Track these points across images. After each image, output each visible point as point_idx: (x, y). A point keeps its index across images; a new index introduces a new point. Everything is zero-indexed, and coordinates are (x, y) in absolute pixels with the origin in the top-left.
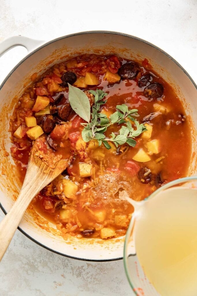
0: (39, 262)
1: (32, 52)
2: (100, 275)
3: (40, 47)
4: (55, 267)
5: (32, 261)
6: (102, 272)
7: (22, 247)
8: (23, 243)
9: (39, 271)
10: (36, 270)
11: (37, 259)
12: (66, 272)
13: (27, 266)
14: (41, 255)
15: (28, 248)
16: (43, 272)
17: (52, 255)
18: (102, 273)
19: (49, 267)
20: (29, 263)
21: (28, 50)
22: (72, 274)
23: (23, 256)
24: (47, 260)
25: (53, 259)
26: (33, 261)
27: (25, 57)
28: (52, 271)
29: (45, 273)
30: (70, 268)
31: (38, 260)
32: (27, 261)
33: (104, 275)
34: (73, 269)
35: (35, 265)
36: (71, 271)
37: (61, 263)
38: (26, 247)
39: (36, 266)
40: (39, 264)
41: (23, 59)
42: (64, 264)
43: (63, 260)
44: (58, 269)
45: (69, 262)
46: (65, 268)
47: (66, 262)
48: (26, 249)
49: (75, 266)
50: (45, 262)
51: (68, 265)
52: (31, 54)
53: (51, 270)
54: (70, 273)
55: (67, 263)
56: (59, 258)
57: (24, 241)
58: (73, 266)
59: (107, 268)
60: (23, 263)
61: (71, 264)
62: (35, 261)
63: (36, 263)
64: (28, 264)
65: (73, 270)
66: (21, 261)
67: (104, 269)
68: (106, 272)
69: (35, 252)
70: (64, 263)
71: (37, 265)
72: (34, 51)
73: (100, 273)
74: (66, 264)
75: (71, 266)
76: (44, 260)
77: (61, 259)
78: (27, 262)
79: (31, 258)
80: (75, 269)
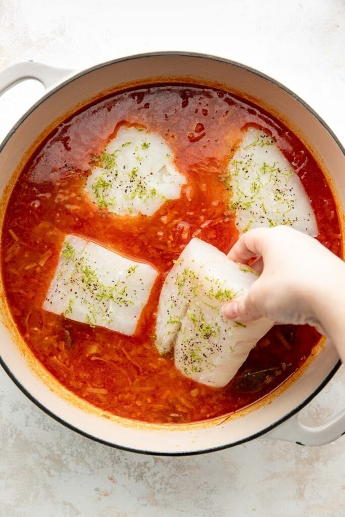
0: (69, 454)
1: (53, 90)
2: (177, 478)
3: (66, 82)
4: (97, 463)
5: (57, 452)
6: (179, 472)
7: (39, 427)
8: (41, 421)
9: (70, 471)
10: (64, 469)
11: (65, 449)
12: (118, 472)
13: (48, 462)
14: (72, 442)
15: (50, 430)
16: (77, 473)
18: (180, 475)
19: (86, 463)
20: (52, 456)
21: (46, 87)
22: (127, 475)
23: (41, 444)
24: (83, 451)
25: (95, 449)
26: (60, 453)
27: (41, 99)
28: (92, 470)
29: (81, 473)
30: (124, 465)
31: (68, 451)
32: (49, 453)
33: (184, 477)
34: (130, 467)
35: (62, 459)
36: (126, 470)
37: (109, 457)
38: (47, 428)
39: (65, 462)
40: (70, 458)
41: (37, 103)
42: (113, 459)
43: (112, 452)
44: (102, 467)
45: (123, 455)
46: (115, 465)
47: (116, 455)
48: (48, 431)
49: (134, 461)
50: (81, 454)
51: (121, 460)
52: (52, 93)
53: (91, 468)
54: (125, 473)
55: (118, 456)
56: (104, 448)
57: (44, 419)
58: (129, 463)
59: (189, 466)
60: (41, 457)
61: (126, 459)
62: (63, 452)
63: (64, 457)
64: (49, 457)
65: (129, 469)
66: (38, 452)
67: (184, 468)
68: (186, 472)
69: (64, 437)
70: (113, 456)
71: (66, 460)
72: (57, 87)
73: (176, 474)
74: (117, 458)
75: (126, 461)
76: (79, 451)
77: (108, 450)
78: (49, 455)
79: (55, 448)
80: (132, 467)
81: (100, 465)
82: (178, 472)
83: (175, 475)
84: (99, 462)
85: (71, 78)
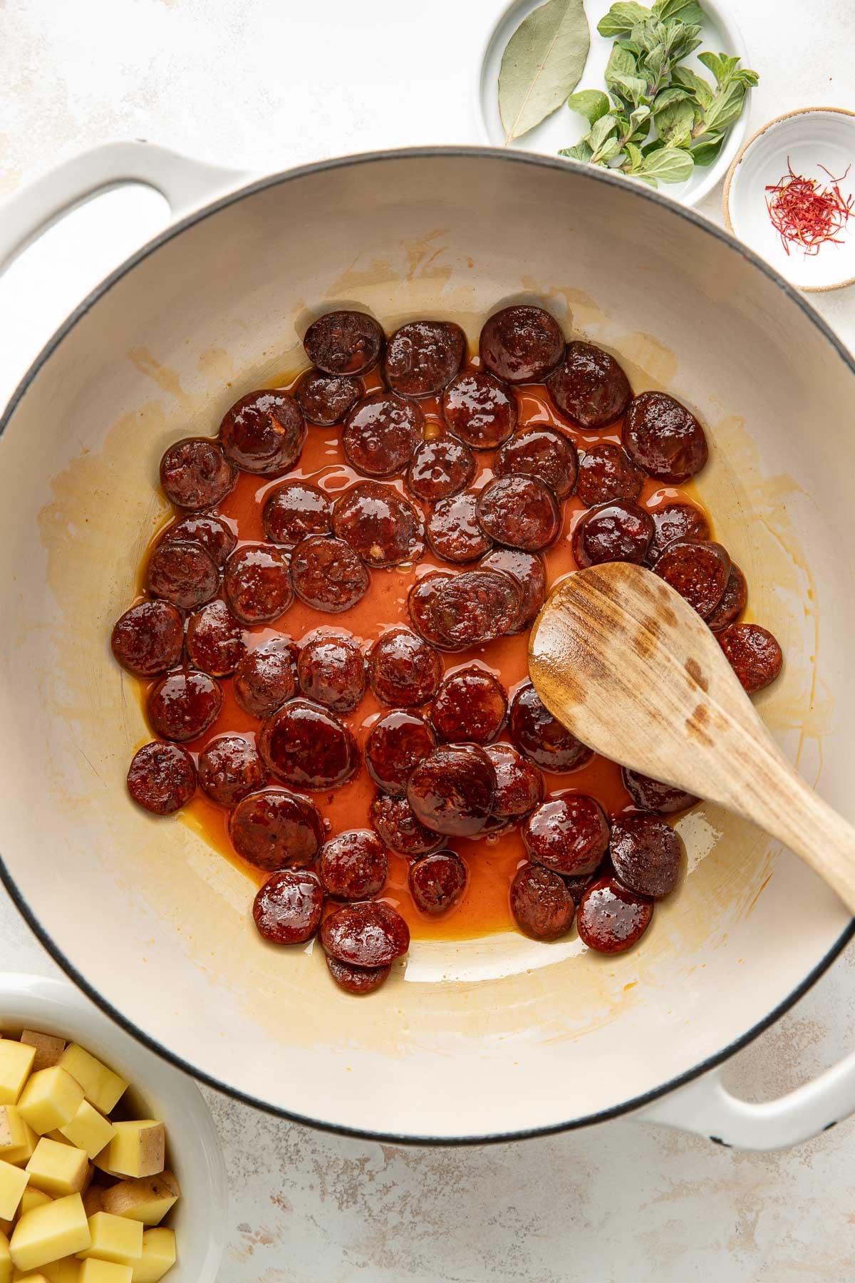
1: (189, 218)
2: (440, 1197)
3: (225, 199)
4: (243, 1160)
6: (447, 1183)
12: (294, 1184)
17: (229, 1112)
18: (447, 1189)
21: (173, 207)
22: (317, 1192)
25: (237, 1127)
28: (230, 1180)
30: (311, 1167)
33: (457, 1195)
34: (324, 1170)
36: (315, 1180)
37: (274, 1146)
41: (148, 245)
42: (283, 1151)
43: (280, 1134)
44: (256, 1171)
45: (307, 1142)
46: (288, 1167)
47: (291, 1142)
49: (334, 1157)
51: (303, 1153)
52: (186, 225)
53: (230, 1174)
54: (311, 1187)
55: (296, 1145)
56: (259, 1125)
58: (322, 1160)
59: (470, 1167)
61: (313, 1152)
65: (320, 1176)
67: (456, 1173)
68: (462, 1184)
70: (284, 1143)
72: (201, 211)
74: (292, 1149)
75: (315, 1156)
77: (271, 1128)
80: (330, 1172)
81: (251, 1168)
82: (442, 1182)
83: (436, 1190)
84: (248, 1159)
85: (237, 193)
